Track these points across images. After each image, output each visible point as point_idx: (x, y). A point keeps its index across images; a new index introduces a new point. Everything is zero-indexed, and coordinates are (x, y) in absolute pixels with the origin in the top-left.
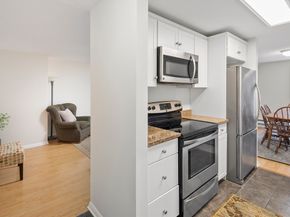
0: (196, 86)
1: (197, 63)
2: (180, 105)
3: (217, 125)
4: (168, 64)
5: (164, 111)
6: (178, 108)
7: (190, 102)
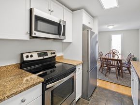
0: (64, 41)
1: (64, 26)
2: (54, 53)
3: (76, 66)
4: (39, 23)
5: (42, 58)
6: (53, 55)
7: (63, 50)
